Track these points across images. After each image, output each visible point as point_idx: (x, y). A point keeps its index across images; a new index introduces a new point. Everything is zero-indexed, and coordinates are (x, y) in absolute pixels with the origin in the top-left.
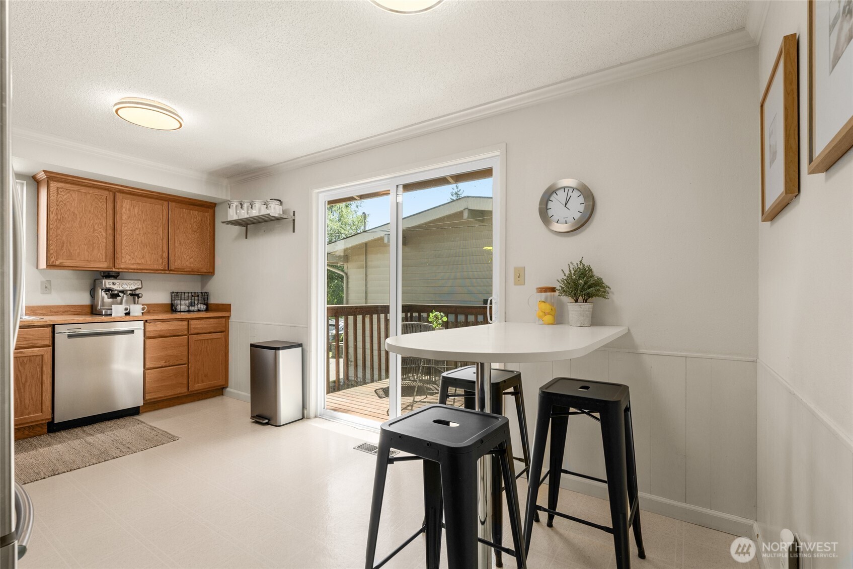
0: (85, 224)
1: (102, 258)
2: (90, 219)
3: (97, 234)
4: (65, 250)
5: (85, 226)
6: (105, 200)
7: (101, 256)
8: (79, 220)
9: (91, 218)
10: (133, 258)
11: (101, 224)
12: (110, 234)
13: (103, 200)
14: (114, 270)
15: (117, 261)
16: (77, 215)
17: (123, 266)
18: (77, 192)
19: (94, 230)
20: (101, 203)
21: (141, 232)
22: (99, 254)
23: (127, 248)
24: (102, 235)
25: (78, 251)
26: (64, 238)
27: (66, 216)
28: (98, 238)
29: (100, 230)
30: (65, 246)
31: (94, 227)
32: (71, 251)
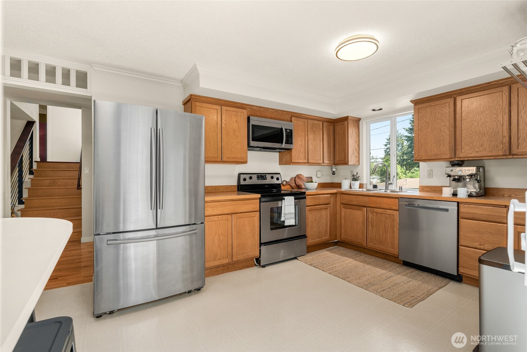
0: (435, 128)
1: (447, 151)
2: (437, 123)
3: (442, 134)
4: (423, 149)
5: (435, 130)
6: (448, 106)
7: (445, 150)
8: (431, 126)
9: (438, 123)
10: (472, 148)
11: (445, 125)
12: (451, 131)
13: (447, 106)
14: (456, 159)
15: (457, 152)
16: (429, 123)
17: (462, 156)
18: (429, 107)
19: (441, 131)
20: (445, 109)
21: (479, 123)
22: (444, 148)
23: (467, 140)
24: (446, 133)
25: (430, 148)
26: (422, 141)
27: (423, 126)
28: (444, 136)
29: (444, 130)
30: (423, 146)
31: (440, 129)
32: (427, 149)
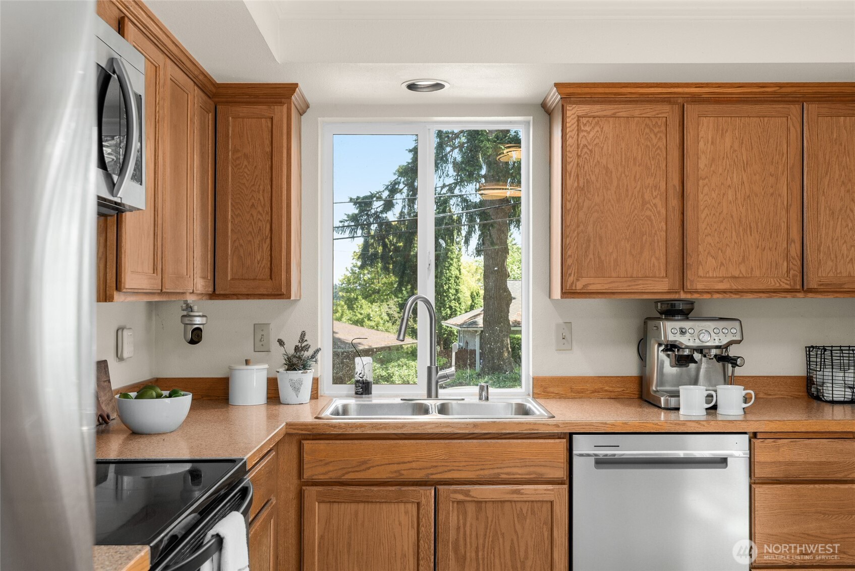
0: (627, 190)
1: (659, 269)
2: (635, 177)
3: (648, 213)
4: (591, 256)
5: (627, 196)
6: (663, 128)
7: (656, 264)
8: (615, 183)
9: (638, 177)
10: (722, 264)
11: (656, 187)
12: (674, 208)
13: (660, 127)
14: (683, 296)
15: (689, 274)
16: (611, 172)
17: (700, 286)
18: (611, 120)
19: (644, 203)
20: (656, 135)
21: (739, 196)
22: (653, 259)
23: (709, 239)
24: (659, 213)
25: (614, 255)
26: (590, 228)
27: (593, 178)
28: (650, 220)
29: (654, 201)
30: (592, 246)
31: (643, 196)
32: (603, 258)
